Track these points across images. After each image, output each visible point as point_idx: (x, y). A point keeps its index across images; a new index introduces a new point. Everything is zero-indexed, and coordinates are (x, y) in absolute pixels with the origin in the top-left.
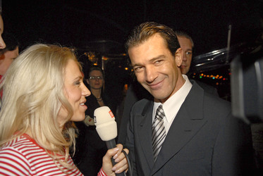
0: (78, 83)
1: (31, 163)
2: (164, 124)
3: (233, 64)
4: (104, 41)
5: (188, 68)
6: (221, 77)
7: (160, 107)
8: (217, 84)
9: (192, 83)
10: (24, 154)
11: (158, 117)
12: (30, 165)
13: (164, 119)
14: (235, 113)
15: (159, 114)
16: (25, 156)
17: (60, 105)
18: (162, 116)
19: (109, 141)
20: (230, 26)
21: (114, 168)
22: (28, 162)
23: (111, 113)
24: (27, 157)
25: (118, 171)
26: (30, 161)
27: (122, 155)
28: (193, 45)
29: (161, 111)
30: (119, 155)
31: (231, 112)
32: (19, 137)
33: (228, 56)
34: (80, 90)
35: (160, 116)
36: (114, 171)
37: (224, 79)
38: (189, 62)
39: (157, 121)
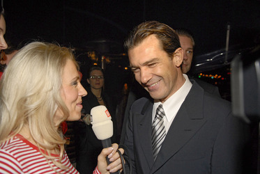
0: (75, 83)
1: (22, 165)
2: (164, 123)
3: (233, 64)
4: (104, 41)
5: (189, 67)
6: (220, 77)
7: (160, 106)
8: (216, 83)
9: (192, 82)
10: (15, 156)
11: (158, 116)
12: (22, 167)
13: (164, 118)
14: (235, 112)
15: (159, 113)
16: (16, 159)
17: (56, 107)
18: (162, 115)
19: (105, 140)
20: (229, 26)
21: (109, 167)
22: (19, 165)
23: (108, 112)
24: (19, 159)
25: (112, 171)
26: (22, 163)
27: (117, 155)
28: (194, 44)
29: (161, 110)
30: (113, 154)
31: (231, 112)
32: (12, 138)
33: (226, 56)
34: (77, 90)
35: (160, 116)
36: (108, 170)
37: (223, 79)
38: (189, 61)
39: (157, 121)
